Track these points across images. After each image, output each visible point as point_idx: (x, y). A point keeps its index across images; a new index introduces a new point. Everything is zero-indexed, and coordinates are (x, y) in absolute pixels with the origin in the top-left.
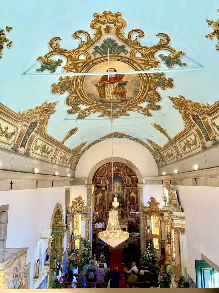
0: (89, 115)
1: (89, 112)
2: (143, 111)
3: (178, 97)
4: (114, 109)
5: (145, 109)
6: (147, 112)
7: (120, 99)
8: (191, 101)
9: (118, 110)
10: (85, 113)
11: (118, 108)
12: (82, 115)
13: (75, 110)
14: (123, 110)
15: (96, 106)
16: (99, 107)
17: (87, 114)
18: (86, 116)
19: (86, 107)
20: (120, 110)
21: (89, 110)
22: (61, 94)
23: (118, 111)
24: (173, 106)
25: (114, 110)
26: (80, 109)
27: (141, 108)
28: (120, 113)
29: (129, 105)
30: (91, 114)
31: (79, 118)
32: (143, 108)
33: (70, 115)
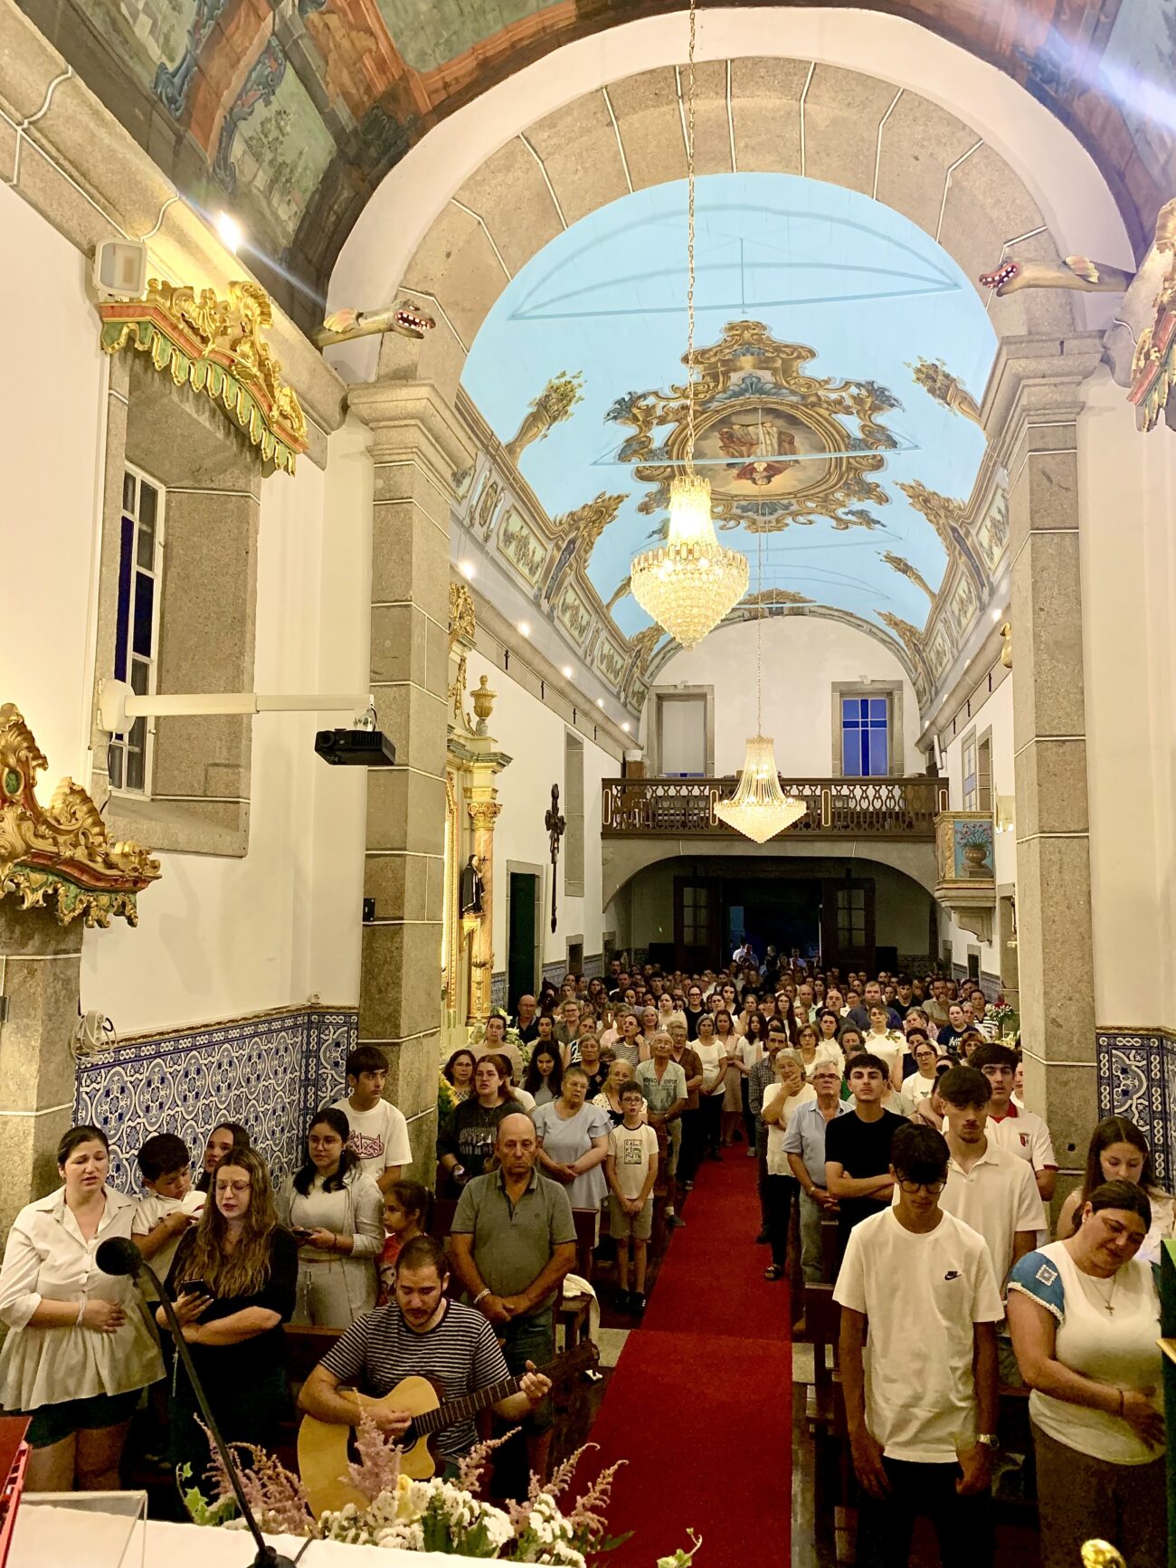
0: (847, 384)
1: (844, 394)
2: (649, 411)
3: (615, 513)
4: (748, 381)
5: (648, 424)
6: (635, 419)
7: (736, 427)
8: (599, 534)
9: (735, 377)
10: (858, 400)
11: (737, 389)
12: (869, 400)
13: (879, 436)
14: (716, 380)
15: (813, 405)
16: (804, 397)
17: (854, 390)
18: (859, 385)
19: (841, 418)
20: (726, 374)
21: (839, 402)
22: (878, 486)
23: (735, 371)
24: (604, 494)
25: (751, 376)
26: (863, 427)
27: (662, 421)
28: (725, 363)
29: (703, 413)
30: (837, 384)
31: (883, 402)
32: (655, 422)
33: (897, 438)
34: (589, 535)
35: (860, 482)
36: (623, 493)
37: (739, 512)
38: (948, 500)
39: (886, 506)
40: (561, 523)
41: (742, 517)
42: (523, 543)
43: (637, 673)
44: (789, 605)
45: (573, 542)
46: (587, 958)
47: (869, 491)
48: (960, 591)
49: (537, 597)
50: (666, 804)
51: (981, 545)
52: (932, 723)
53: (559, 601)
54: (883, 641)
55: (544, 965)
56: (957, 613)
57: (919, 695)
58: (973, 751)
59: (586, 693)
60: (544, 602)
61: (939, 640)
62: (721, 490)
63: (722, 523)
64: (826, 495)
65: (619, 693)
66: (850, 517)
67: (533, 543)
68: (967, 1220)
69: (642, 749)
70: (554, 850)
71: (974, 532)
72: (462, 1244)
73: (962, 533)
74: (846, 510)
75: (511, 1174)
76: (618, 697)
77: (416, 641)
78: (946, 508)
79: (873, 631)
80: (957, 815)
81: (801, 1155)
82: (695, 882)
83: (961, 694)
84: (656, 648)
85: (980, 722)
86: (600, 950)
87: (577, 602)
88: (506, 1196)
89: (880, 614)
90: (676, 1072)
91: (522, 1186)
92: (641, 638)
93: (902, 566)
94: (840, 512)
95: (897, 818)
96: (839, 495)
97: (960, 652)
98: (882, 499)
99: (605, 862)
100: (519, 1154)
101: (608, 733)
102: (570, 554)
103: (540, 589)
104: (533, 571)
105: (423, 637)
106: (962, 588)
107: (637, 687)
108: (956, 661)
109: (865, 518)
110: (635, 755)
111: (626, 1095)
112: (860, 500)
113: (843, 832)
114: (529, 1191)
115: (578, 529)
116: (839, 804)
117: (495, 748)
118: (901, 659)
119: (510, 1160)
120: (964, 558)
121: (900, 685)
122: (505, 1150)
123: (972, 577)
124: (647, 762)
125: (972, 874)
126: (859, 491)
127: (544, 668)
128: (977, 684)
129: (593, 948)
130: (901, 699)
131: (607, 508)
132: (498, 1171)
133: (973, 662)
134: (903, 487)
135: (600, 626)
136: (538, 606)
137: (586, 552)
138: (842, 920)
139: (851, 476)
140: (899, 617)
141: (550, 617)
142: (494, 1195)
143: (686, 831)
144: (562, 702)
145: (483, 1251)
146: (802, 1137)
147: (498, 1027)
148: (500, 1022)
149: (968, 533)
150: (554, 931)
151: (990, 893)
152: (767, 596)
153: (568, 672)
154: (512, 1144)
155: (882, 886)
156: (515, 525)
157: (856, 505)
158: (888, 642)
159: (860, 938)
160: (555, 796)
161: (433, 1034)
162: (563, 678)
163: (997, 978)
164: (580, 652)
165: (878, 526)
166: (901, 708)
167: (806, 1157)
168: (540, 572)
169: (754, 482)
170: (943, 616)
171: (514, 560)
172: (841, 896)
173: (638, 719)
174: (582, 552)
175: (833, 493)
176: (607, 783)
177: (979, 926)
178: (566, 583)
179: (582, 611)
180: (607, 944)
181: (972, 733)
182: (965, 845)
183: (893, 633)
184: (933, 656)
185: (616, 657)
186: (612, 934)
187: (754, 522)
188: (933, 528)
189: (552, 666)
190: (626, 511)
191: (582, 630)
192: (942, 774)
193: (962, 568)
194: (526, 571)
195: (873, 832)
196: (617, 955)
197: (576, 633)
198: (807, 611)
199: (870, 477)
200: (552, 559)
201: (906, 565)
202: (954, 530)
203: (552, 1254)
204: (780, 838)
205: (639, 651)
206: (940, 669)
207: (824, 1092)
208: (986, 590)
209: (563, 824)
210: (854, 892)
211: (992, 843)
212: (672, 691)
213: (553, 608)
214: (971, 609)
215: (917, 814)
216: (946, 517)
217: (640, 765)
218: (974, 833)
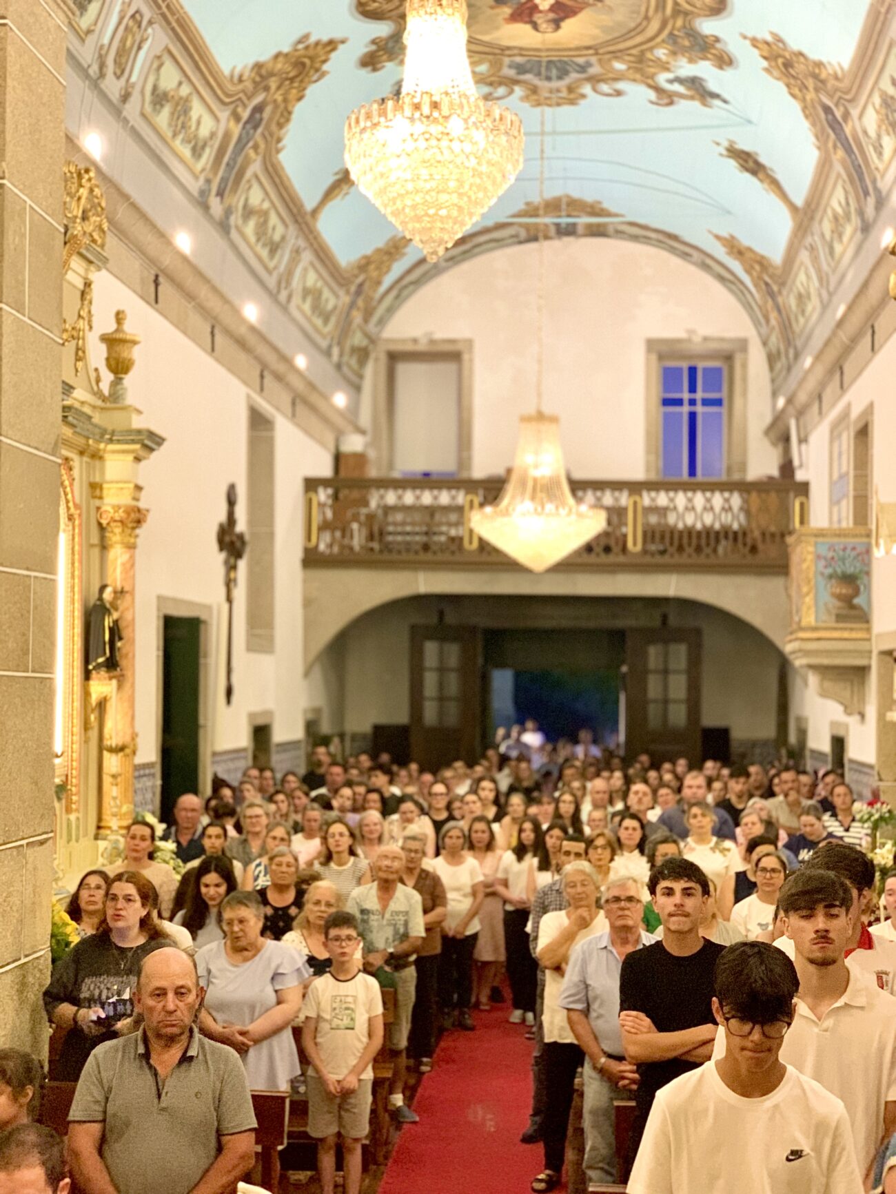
3: (325, 67)
8: (300, 98)
22: (717, 40)
24: (307, 36)
34: (285, 100)
35: (693, 34)
36: (337, 35)
37: (511, 73)
38: (819, 64)
39: (728, 73)
40: (240, 80)
41: (517, 82)
42: (182, 109)
43: (357, 317)
44: (584, 220)
45: (259, 109)
46: (279, 745)
47: (705, 47)
48: (834, 204)
49: (204, 193)
50: (399, 517)
51: (865, 132)
52: (790, 401)
53: (238, 201)
54: (721, 279)
55: (214, 754)
56: (828, 235)
57: (772, 359)
58: (847, 440)
59: (280, 345)
60: (214, 202)
61: (802, 277)
62: (486, 38)
63: (486, 90)
64: (643, 52)
65: (330, 347)
66: (677, 87)
67: (197, 109)
68: (818, 1077)
69: (362, 432)
70: (229, 583)
71: (855, 113)
72: (84, 1139)
73: (838, 114)
74: (671, 76)
75: (159, 1036)
76: (328, 353)
77: (10, 240)
78: (816, 77)
79: (706, 262)
80: (820, 534)
81: (586, 1012)
82: (442, 633)
83: (831, 355)
84: (388, 281)
85: (856, 398)
86: (298, 733)
87: (266, 205)
88: (151, 1067)
89: (718, 237)
90: (408, 898)
91: (175, 1053)
92: (364, 265)
93: (750, 163)
94: (662, 79)
95: (735, 539)
96: (661, 53)
97: (830, 294)
98: (724, 61)
99: (308, 603)
100: (171, 1007)
101: (313, 408)
102: (255, 128)
103: (208, 181)
104: (197, 152)
105: (23, 235)
106: (837, 199)
107: (358, 339)
108: (825, 307)
109: (700, 91)
110: (354, 443)
111: (333, 932)
112: (691, 61)
113: (659, 559)
114: (186, 1059)
115: (267, 89)
116: (653, 519)
117: (137, 423)
118: (747, 306)
119: (156, 1017)
120: (841, 153)
121: (743, 345)
122: (151, 1002)
123: (852, 181)
124: (372, 454)
125: (840, 618)
126: (691, 48)
127: (213, 303)
128: (854, 341)
129: (288, 730)
130: (744, 366)
131: (312, 58)
132: (140, 1033)
133: (850, 308)
134: (755, 42)
135: (302, 243)
136: (205, 207)
137: (280, 126)
138: (654, 688)
139: (679, 23)
140: (745, 241)
141: (224, 227)
142: (133, 1067)
143: (429, 556)
144: (242, 356)
145: (116, 1148)
146: (587, 986)
147: (143, 838)
148: (147, 831)
149: (846, 115)
150: (229, 701)
151: (863, 646)
152: (553, 206)
153: (252, 312)
154: (161, 993)
155: (713, 640)
156: (169, 78)
157: (686, 68)
158: (727, 279)
159: (678, 716)
160: (231, 502)
161: (42, 843)
162: (243, 320)
163: (871, 767)
164: (271, 282)
165: (717, 102)
166: (745, 379)
167: (593, 1014)
168: (208, 155)
169: (535, 27)
170: (809, 240)
171: (168, 134)
172: (654, 654)
173: (358, 389)
174: (274, 127)
175: (651, 49)
176: (311, 484)
177: (847, 694)
178: (249, 174)
179: (273, 219)
180: (311, 726)
181: (845, 415)
182: (831, 577)
183: (736, 266)
184: (793, 302)
185: (326, 293)
186: (317, 711)
187: (534, 90)
188: (796, 106)
189: (226, 301)
190: (342, 64)
191: (274, 248)
192: (800, 476)
193: (838, 168)
194: (186, 152)
195: (702, 559)
196: (325, 741)
197: (264, 253)
198: (611, 230)
199: (707, 27)
200: (227, 135)
201: (757, 163)
202: (827, 110)
203: (220, 1149)
204: (565, 567)
205: (361, 285)
206: (802, 320)
207: (620, 923)
208: (871, 201)
209: (243, 543)
210: (673, 647)
211: (868, 573)
212: (410, 347)
213: (228, 212)
214: (848, 230)
215: (763, 534)
216: (817, 90)
217: (360, 459)
218: (843, 560)
